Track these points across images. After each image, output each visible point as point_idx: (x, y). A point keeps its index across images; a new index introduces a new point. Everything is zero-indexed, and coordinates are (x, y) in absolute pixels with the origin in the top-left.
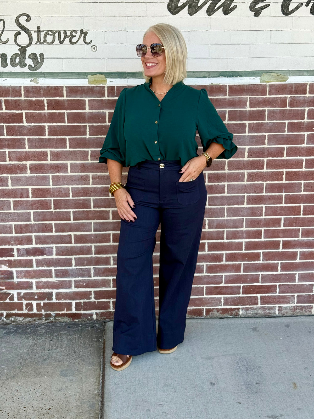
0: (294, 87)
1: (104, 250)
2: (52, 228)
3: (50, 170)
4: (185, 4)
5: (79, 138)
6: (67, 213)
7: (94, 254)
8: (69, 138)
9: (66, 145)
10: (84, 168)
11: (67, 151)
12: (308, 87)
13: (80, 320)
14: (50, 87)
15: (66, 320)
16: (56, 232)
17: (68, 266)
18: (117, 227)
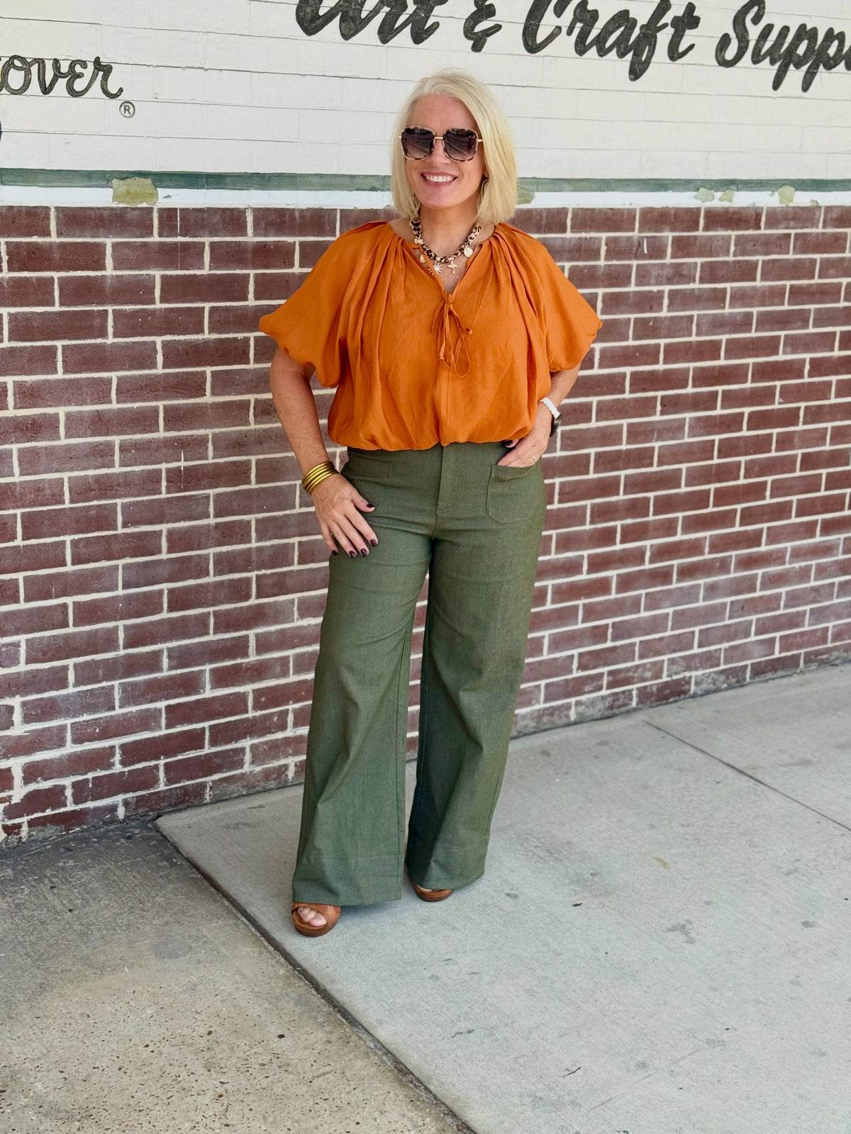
0: (544, 215)
1: (147, 635)
2: (18, 591)
3: (12, 435)
4: (334, 11)
5: (89, 345)
6: (57, 547)
7: (121, 647)
8: (63, 346)
9: (55, 363)
10: (100, 423)
11: (57, 381)
12: (570, 216)
13: (85, 827)
14: (15, 210)
15: (51, 831)
16: (27, 600)
17: (57, 689)
18: (179, 570)
